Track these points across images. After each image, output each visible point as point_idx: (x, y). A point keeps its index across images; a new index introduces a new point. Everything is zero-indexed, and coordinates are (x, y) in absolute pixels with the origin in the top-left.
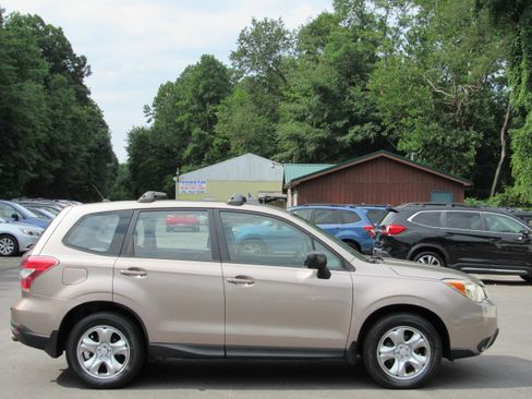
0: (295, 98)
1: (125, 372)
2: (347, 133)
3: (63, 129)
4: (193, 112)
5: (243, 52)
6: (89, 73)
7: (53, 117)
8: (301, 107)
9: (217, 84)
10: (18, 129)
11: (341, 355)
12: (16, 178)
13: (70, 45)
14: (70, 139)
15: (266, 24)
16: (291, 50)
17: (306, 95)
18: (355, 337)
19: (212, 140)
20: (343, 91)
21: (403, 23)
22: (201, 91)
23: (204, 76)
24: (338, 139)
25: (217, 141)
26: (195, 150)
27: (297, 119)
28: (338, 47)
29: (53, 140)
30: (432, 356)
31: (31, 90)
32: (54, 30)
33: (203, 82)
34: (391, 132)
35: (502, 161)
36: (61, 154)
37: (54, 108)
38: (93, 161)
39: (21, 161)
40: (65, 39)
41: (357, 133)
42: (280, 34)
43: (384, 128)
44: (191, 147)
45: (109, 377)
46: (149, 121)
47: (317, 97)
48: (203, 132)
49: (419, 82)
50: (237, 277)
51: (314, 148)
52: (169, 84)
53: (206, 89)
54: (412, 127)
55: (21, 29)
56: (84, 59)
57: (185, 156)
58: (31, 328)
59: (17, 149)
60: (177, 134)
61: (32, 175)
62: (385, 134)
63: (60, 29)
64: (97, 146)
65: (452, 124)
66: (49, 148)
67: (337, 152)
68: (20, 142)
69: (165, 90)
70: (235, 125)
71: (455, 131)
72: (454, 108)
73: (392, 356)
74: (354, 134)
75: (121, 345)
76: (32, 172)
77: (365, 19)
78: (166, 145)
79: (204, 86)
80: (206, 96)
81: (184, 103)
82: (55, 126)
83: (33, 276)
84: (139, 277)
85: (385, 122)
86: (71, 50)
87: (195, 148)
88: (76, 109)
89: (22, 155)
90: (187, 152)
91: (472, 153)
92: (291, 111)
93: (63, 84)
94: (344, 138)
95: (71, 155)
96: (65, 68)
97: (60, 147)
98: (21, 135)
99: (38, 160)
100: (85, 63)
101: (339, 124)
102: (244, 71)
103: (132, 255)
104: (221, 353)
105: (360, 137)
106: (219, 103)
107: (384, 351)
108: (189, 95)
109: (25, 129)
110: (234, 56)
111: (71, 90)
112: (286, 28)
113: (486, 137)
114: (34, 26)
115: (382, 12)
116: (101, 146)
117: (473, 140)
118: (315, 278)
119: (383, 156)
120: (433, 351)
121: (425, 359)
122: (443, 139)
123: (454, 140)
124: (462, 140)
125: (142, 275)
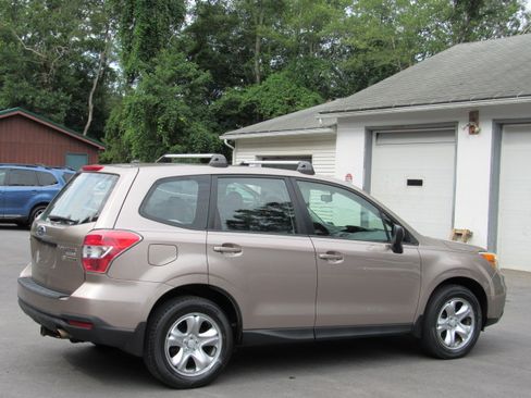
18: (421, 311)
35: (88, 125)
45: (199, 372)
49: (8, 38)
50: (328, 252)
65: (42, 84)
71: (44, 92)
72: (46, 68)
73: (445, 327)
84: (233, 254)
91: (62, 116)
104: (311, 336)
107: (441, 323)
113: (74, 100)
117: (62, 101)
118: (391, 252)
119: (18, 115)
120: (476, 320)
121: (471, 328)
122: (33, 99)
123: (43, 101)
124: (52, 101)
125: (236, 252)
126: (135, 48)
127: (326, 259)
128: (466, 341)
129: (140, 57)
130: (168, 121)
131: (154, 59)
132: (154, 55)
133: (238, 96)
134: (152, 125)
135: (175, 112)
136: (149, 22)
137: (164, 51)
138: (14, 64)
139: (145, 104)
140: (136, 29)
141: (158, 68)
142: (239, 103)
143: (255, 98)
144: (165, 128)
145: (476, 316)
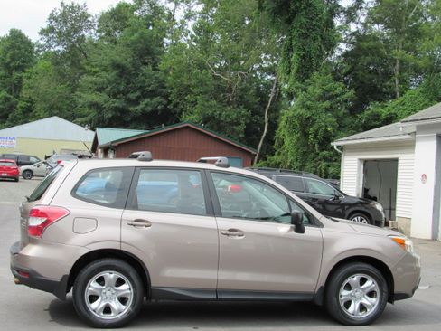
0: (95, 72)
2: (139, 104)
5: (51, 29)
8: (101, 80)
11: (311, 298)
15: (73, 7)
16: (92, 30)
17: (104, 70)
18: (322, 282)
19: (17, 103)
20: (137, 68)
21: (188, 16)
22: (8, 60)
23: (12, 46)
24: (131, 109)
25: (21, 104)
27: (97, 90)
28: (134, 31)
33: (11, 52)
34: (176, 105)
35: (264, 134)
41: (147, 105)
42: (84, 17)
43: (170, 102)
45: (114, 317)
47: (115, 72)
48: (8, 95)
49: (201, 66)
50: (230, 230)
51: (110, 115)
54: (195, 103)
58: (40, 272)
62: (170, 107)
65: (228, 102)
67: (129, 119)
70: (41, 92)
71: (229, 108)
72: (230, 89)
74: (145, 105)
75: (125, 288)
77: (157, 11)
79: (11, 56)
80: (12, 64)
83: (45, 224)
84: (144, 228)
85: (172, 97)
91: (242, 127)
92: (91, 83)
94: (136, 108)
101: (132, 96)
102: (50, 46)
103: (135, 207)
104: (214, 296)
105: (149, 109)
106: (24, 71)
107: (344, 294)
110: (44, 32)
112: (89, 12)
113: (253, 115)
115: (171, 6)
117: (243, 116)
118: (293, 232)
119: (188, 126)
120: (381, 294)
121: (375, 301)
122: (220, 114)
123: (228, 116)
124: (235, 116)
125: (146, 226)
126: (293, 72)
127: (228, 235)
128: (370, 312)
129: (297, 79)
130: (317, 131)
131: (307, 81)
132: (308, 77)
133: (380, 109)
134: (306, 135)
135: (323, 124)
136: (304, 50)
137: (315, 73)
138: (206, 87)
139: (299, 117)
140: (294, 57)
141: (310, 88)
142: (380, 116)
143: (393, 112)
144: (315, 137)
145: (381, 291)
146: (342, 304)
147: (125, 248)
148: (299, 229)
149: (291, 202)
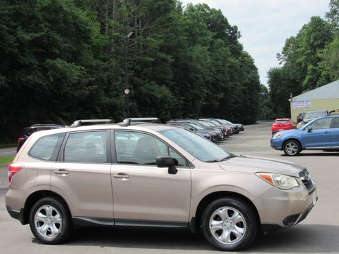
1: (60, 234)
3: (224, 73)
4: (308, 55)
5: (334, 12)
6: (240, 36)
7: (216, 66)
9: (323, 35)
10: (192, 75)
11: (187, 226)
12: (193, 105)
13: (226, 20)
14: (229, 79)
18: (193, 214)
19: (321, 72)
23: (313, 31)
25: (324, 73)
26: (311, 80)
29: (217, 80)
30: (248, 229)
31: (198, 50)
32: (216, 12)
33: (313, 35)
36: (224, 89)
37: (217, 60)
38: (248, 92)
39: (196, 95)
40: (223, 17)
44: (308, 78)
45: (52, 237)
46: (280, 64)
48: (314, 68)
50: (119, 174)
52: (292, 38)
53: (316, 39)
55: (193, 14)
56: (236, 27)
57: (304, 84)
59: (193, 88)
60: (299, 70)
61: (204, 103)
63: (220, 10)
64: (250, 82)
66: (215, 86)
68: (194, 83)
69: (290, 42)
70: (332, 62)
73: (220, 227)
75: (58, 217)
76: (204, 101)
78: (292, 78)
79: (314, 37)
80: (315, 44)
81: (301, 49)
82: (218, 71)
83: (13, 174)
84: (64, 175)
86: (227, 23)
87: (310, 78)
88: (232, 60)
89: (196, 92)
90: (306, 81)
93: (222, 45)
95: (230, 89)
96: (224, 34)
97: (222, 84)
98: (194, 79)
99: (207, 94)
100: (236, 30)
104: (112, 224)
106: (324, 48)
107: (214, 224)
108: (304, 43)
109: (197, 75)
110: (328, 15)
111: (228, 48)
114: (203, 10)
116: (252, 82)
121: (243, 230)
127: (118, 178)
146: (213, 232)
147: (53, 190)
148: (172, 171)
149: (170, 150)
